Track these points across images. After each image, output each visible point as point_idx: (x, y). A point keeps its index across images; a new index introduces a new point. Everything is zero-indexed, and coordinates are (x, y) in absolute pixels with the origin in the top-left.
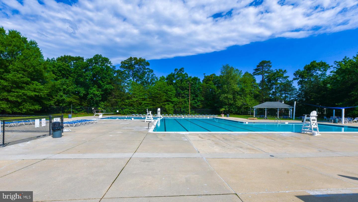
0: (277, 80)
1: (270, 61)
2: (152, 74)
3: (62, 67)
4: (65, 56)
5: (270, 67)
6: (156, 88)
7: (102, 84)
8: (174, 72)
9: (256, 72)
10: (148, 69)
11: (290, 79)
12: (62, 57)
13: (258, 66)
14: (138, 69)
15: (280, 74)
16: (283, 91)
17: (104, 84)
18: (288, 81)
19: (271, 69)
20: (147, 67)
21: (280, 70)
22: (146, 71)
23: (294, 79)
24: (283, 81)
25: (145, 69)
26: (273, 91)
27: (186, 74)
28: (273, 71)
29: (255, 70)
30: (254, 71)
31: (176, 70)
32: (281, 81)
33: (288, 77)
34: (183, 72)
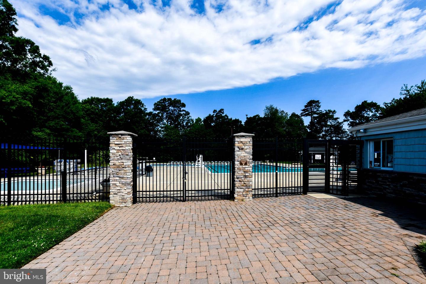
0: (327, 122)
1: (319, 101)
2: (188, 116)
3: (91, 111)
4: (92, 97)
5: (319, 107)
6: (193, 133)
7: (136, 129)
8: (212, 114)
9: (303, 113)
10: (183, 110)
11: (340, 120)
12: (88, 99)
13: (306, 106)
14: (172, 111)
15: (329, 115)
16: (333, 133)
17: (138, 129)
18: (338, 122)
19: (320, 109)
20: (182, 109)
21: (330, 111)
22: (182, 113)
23: (345, 121)
24: (333, 123)
25: (181, 111)
26: (323, 134)
27: (226, 115)
28: (322, 112)
29: (303, 110)
30: (302, 112)
31: (215, 111)
32: (331, 123)
33: (338, 118)
34: (223, 113)
